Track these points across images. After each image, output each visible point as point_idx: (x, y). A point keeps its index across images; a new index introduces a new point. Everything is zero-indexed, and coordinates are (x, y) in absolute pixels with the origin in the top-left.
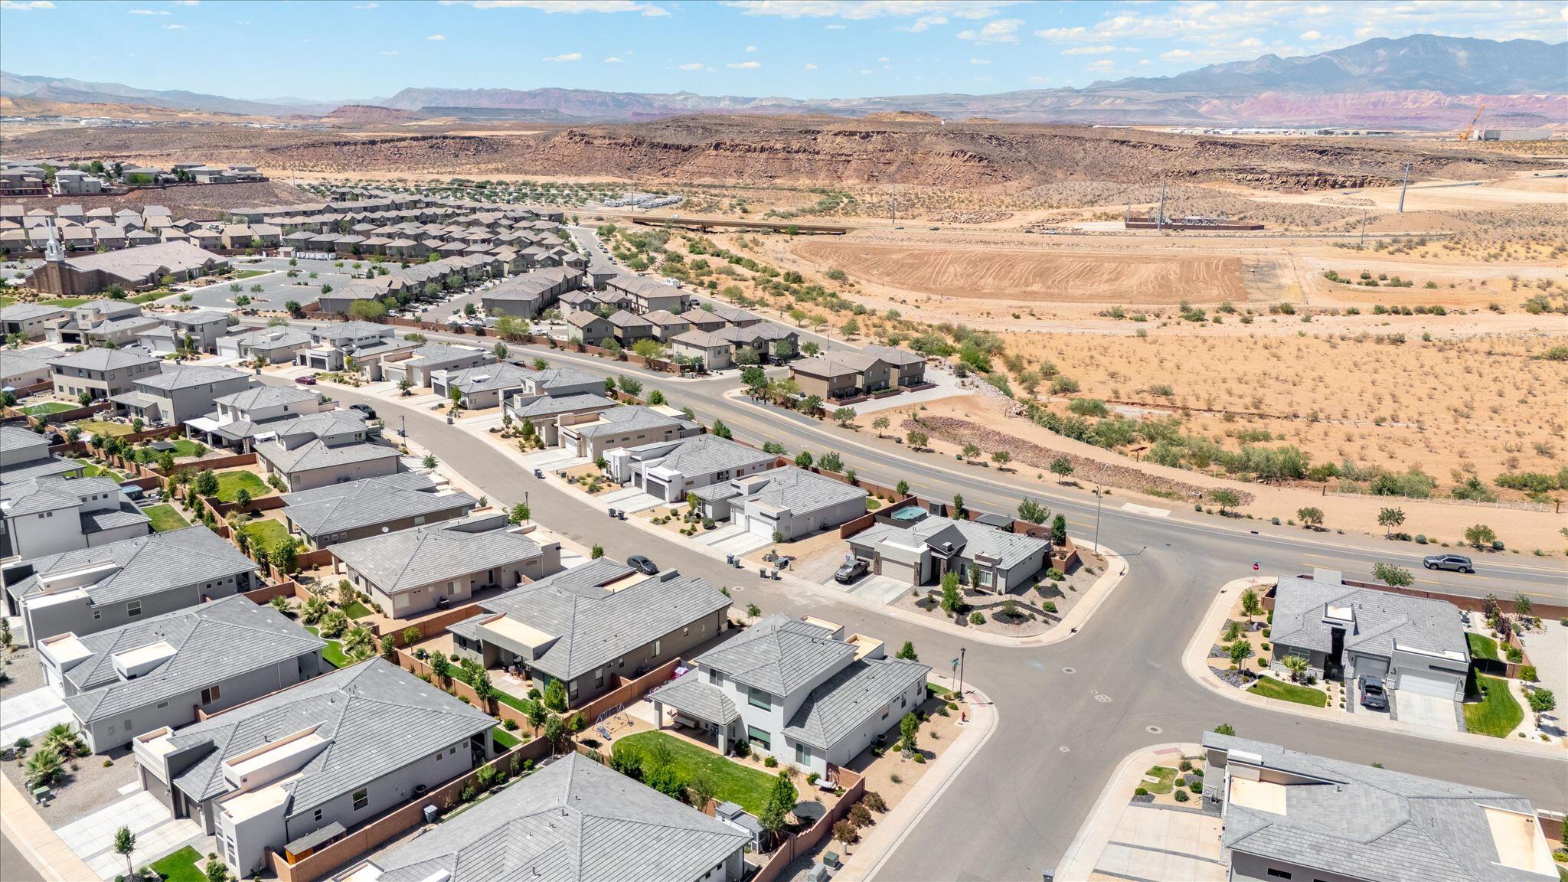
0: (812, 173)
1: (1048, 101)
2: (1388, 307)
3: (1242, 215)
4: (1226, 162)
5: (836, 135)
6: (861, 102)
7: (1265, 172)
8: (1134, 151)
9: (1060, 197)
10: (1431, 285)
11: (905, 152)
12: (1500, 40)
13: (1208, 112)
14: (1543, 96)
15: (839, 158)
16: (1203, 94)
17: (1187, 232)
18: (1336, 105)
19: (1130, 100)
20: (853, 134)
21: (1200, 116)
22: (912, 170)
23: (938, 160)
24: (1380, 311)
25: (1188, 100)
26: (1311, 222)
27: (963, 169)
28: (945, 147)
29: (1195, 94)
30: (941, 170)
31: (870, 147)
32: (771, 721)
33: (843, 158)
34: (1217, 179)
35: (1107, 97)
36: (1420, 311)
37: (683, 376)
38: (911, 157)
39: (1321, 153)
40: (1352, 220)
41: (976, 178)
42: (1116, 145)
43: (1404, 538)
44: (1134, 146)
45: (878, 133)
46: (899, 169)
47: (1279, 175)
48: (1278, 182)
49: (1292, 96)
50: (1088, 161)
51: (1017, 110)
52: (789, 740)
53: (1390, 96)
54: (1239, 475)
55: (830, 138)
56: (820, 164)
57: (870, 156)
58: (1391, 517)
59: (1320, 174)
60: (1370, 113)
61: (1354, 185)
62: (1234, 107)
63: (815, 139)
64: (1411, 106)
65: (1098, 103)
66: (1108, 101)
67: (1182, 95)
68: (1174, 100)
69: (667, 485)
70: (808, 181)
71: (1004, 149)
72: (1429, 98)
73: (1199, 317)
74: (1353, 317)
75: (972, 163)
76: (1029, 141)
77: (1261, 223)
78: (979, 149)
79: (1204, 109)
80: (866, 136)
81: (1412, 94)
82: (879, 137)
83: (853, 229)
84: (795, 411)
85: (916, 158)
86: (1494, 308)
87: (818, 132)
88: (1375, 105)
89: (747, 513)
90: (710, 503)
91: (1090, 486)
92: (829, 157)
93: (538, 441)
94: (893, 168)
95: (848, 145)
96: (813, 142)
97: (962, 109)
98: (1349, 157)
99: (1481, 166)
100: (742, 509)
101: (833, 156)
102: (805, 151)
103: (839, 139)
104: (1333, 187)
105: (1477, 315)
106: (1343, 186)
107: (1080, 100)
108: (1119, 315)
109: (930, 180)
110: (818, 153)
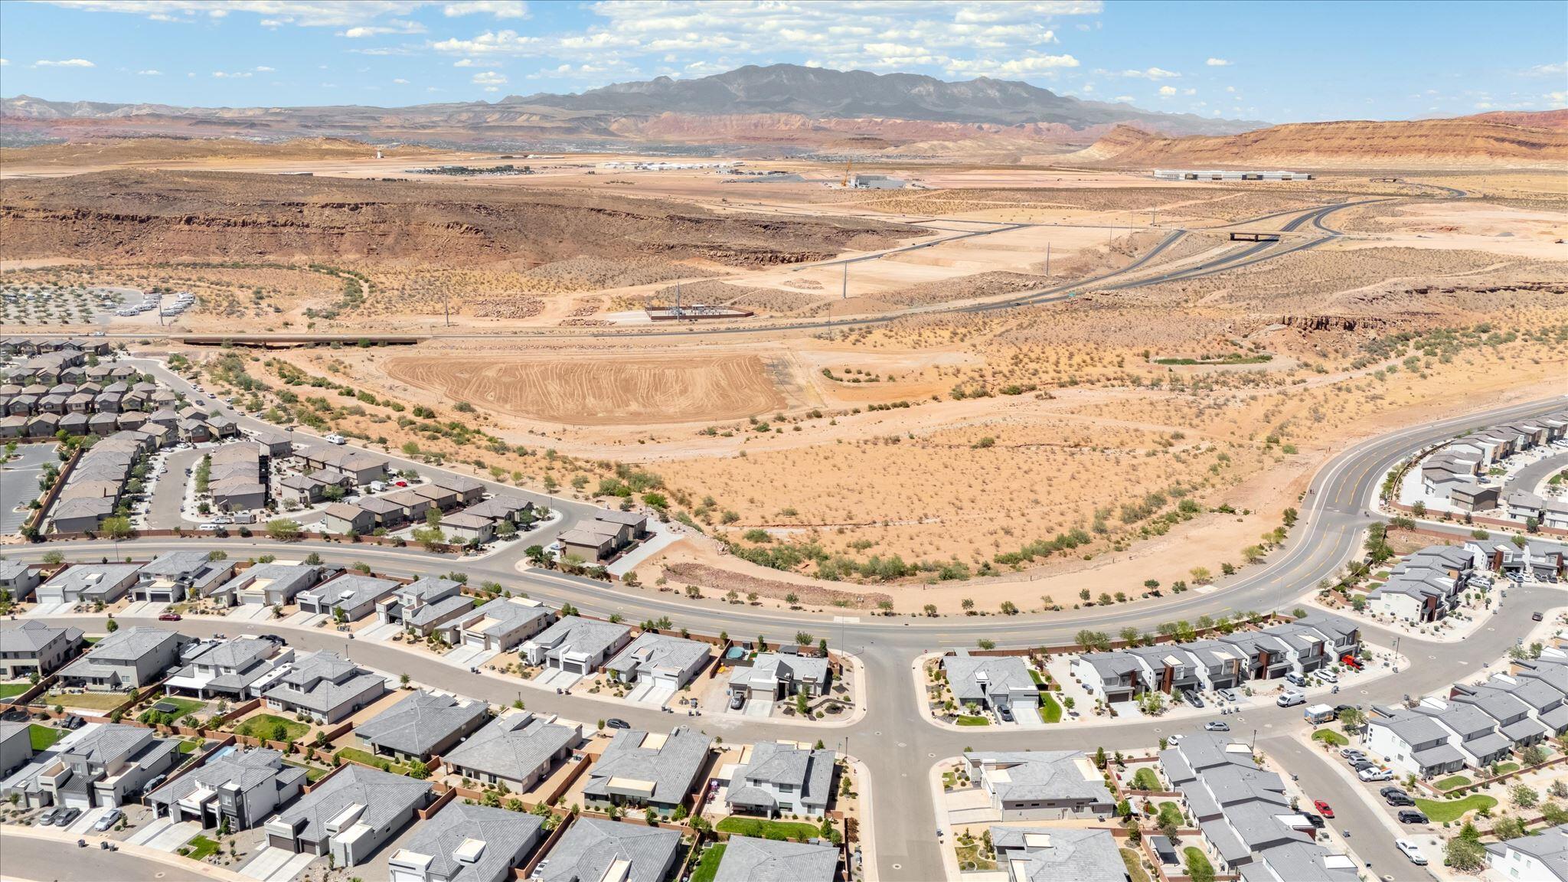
0: (306, 248)
1: (464, 116)
2: (876, 405)
3: (732, 301)
5: (323, 207)
7: (729, 248)
9: (570, 276)
10: (891, 378)
11: (398, 223)
12: (843, 71)
13: (617, 129)
14: (878, 121)
15: (331, 231)
16: (610, 112)
18: (725, 125)
19: (544, 117)
20: (341, 206)
21: (612, 134)
22: (410, 241)
23: (433, 231)
24: (872, 408)
25: (599, 118)
26: (785, 307)
27: (461, 241)
28: (439, 218)
29: (604, 112)
30: (440, 241)
31: (362, 219)
33: (336, 231)
34: (694, 256)
35: (522, 114)
36: (895, 406)
37: (467, 555)
38: (405, 228)
39: (765, 227)
40: (814, 305)
41: (476, 250)
42: (594, 213)
44: (610, 214)
45: (367, 204)
46: (397, 242)
47: (742, 251)
48: (742, 258)
49: (688, 116)
50: (571, 229)
51: (434, 125)
54: (870, 579)
55: (318, 211)
56: (313, 237)
57: (363, 228)
59: (772, 252)
60: (754, 134)
61: (797, 261)
62: (640, 126)
63: (301, 212)
65: (513, 119)
66: (524, 117)
67: (592, 113)
68: (586, 118)
70: (305, 257)
71: (494, 217)
72: (796, 121)
73: (765, 428)
74: (858, 416)
75: (469, 235)
76: (514, 209)
77: (750, 309)
78: (471, 219)
79: (614, 127)
80: (356, 208)
81: (784, 117)
82: (369, 208)
83: (424, 339)
84: (583, 576)
85: (411, 228)
86: (935, 398)
87: (303, 204)
88: (756, 126)
89: (654, 675)
90: (624, 672)
91: (809, 608)
92: (320, 231)
93: (445, 644)
94: (390, 240)
95: (338, 217)
96: (299, 215)
97: (376, 123)
98: (786, 231)
100: (648, 673)
101: (324, 229)
102: (292, 225)
103: (327, 212)
104: (782, 261)
105: (927, 405)
106: (789, 262)
107: (497, 116)
108: (713, 432)
109: (431, 253)
110: (307, 226)
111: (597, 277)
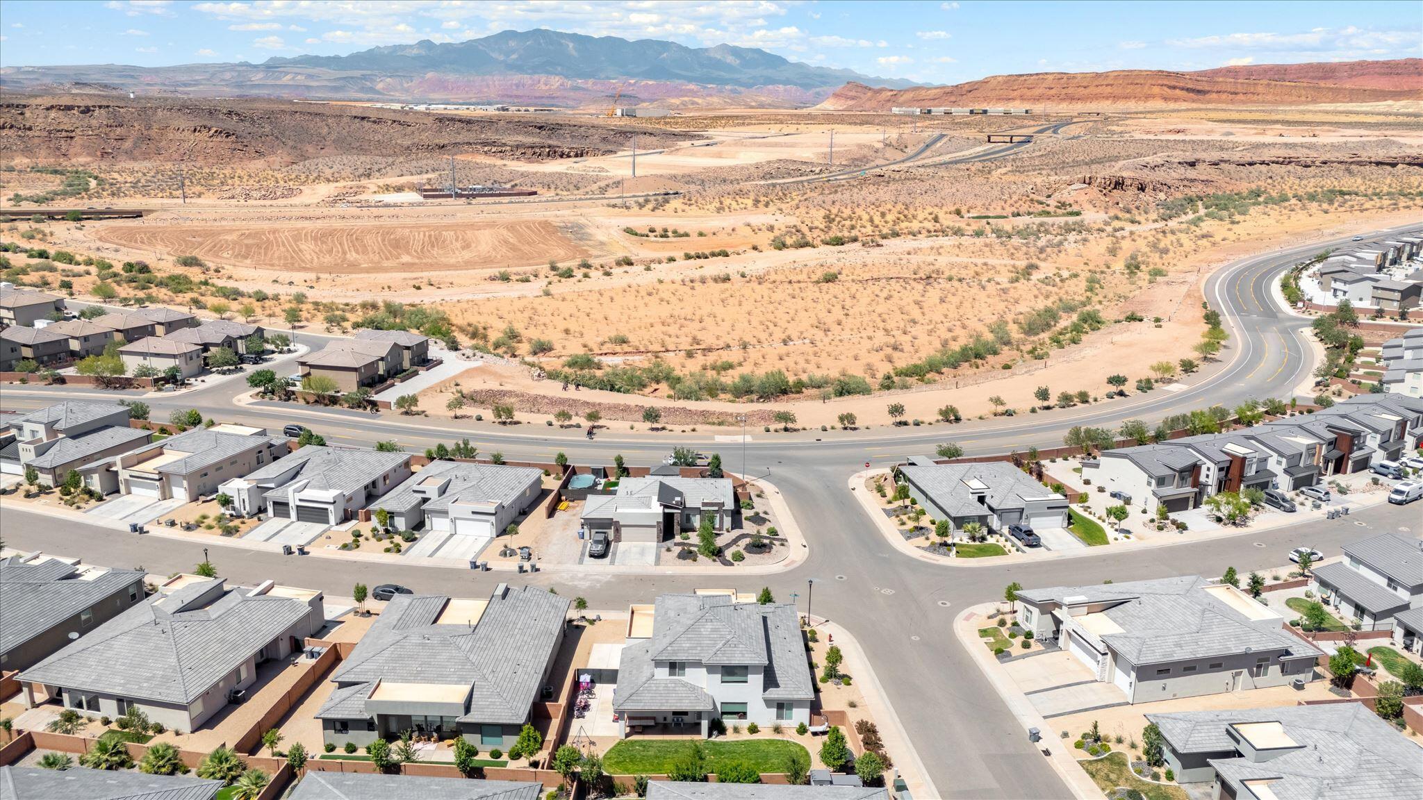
0: (28, 151)
1: (227, 76)
2: (693, 253)
3: (513, 183)
4: (470, 137)
5: (48, 109)
6: (9, 72)
7: (505, 145)
8: (375, 126)
9: (332, 171)
10: (701, 234)
11: (137, 127)
12: (596, 37)
13: (383, 89)
14: (632, 81)
15: (58, 134)
16: (376, 72)
17: (479, 199)
18: (488, 86)
19: (310, 76)
20: (69, 108)
21: (378, 92)
22: (151, 146)
23: (178, 135)
24: (688, 257)
25: (364, 77)
26: (571, 187)
27: (210, 145)
28: (184, 122)
29: (369, 72)
30: (186, 145)
31: (94, 122)
32: (751, 691)
33: (64, 134)
34: (467, 152)
35: (287, 73)
36: (713, 255)
37: (160, 390)
38: (146, 133)
39: (540, 128)
40: (602, 184)
41: (228, 153)
42: (357, 120)
43: (905, 424)
44: (375, 122)
45: (100, 107)
46: (135, 146)
47: (518, 147)
48: (518, 153)
49: (451, 77)
50: (334, 136)
52: (768, 703)
53: (526, 78)
54: (745, 398)
55: (42, 113)
56: (36, 141)
57: (97, 132)
58: (896, 410)
59: (549, 147)
60: (515, 93)
61: (576, 156)
62: (405, 85)
63: (22, 114)
64: (544, 87)
65: (280, 79)
66: (289, 77)
67: (358, 73)
68: (352, 78)
69: (331, 508)
70: (26, 161)
71: (247, 124)
72: (556, 81)
73: (568, 274)
74: (672, 264)
75: (219, 139)
76: (270, 116)
77: (533, 189)
78: (221, 124)
79: (380, 86)
80: (87, 110)
81: (543, 78)
82: (102, 111)
83: (150, 211)
84: (337, 407)
85: (153, 133)
86: (755, 248)
87: (25, 106)
88: (517, 86)
89: (452, 515)
90: (400, 514)
91: (678, 429)
92: (46, 134)
93: (91, 494)
94: (128, 144)
95: (66, 120)
96: (20, 117)
98: (561, 132)
99: (653, 138)
100: (444, 513)
101: (50, 132)
102: (12, 127)
103: (53, 114)
104: (561, 156)
105: (746, 255)
106: (569, 156)
107: (261, 75)
108: (505, 278)
109: (175, 156)
110: (30, 129)
111: (361, 171)
